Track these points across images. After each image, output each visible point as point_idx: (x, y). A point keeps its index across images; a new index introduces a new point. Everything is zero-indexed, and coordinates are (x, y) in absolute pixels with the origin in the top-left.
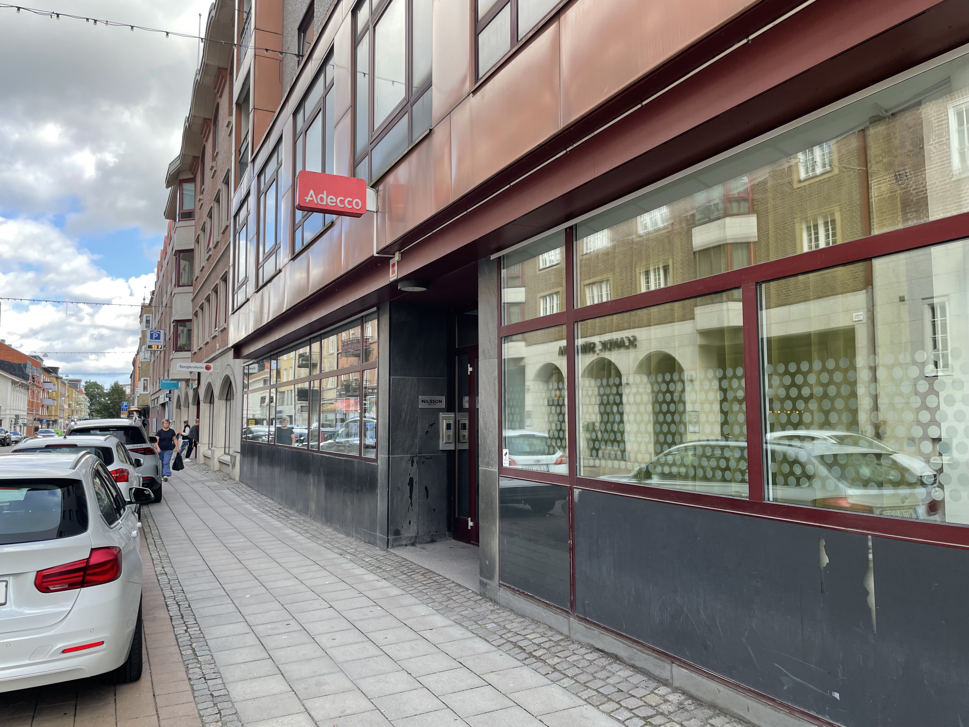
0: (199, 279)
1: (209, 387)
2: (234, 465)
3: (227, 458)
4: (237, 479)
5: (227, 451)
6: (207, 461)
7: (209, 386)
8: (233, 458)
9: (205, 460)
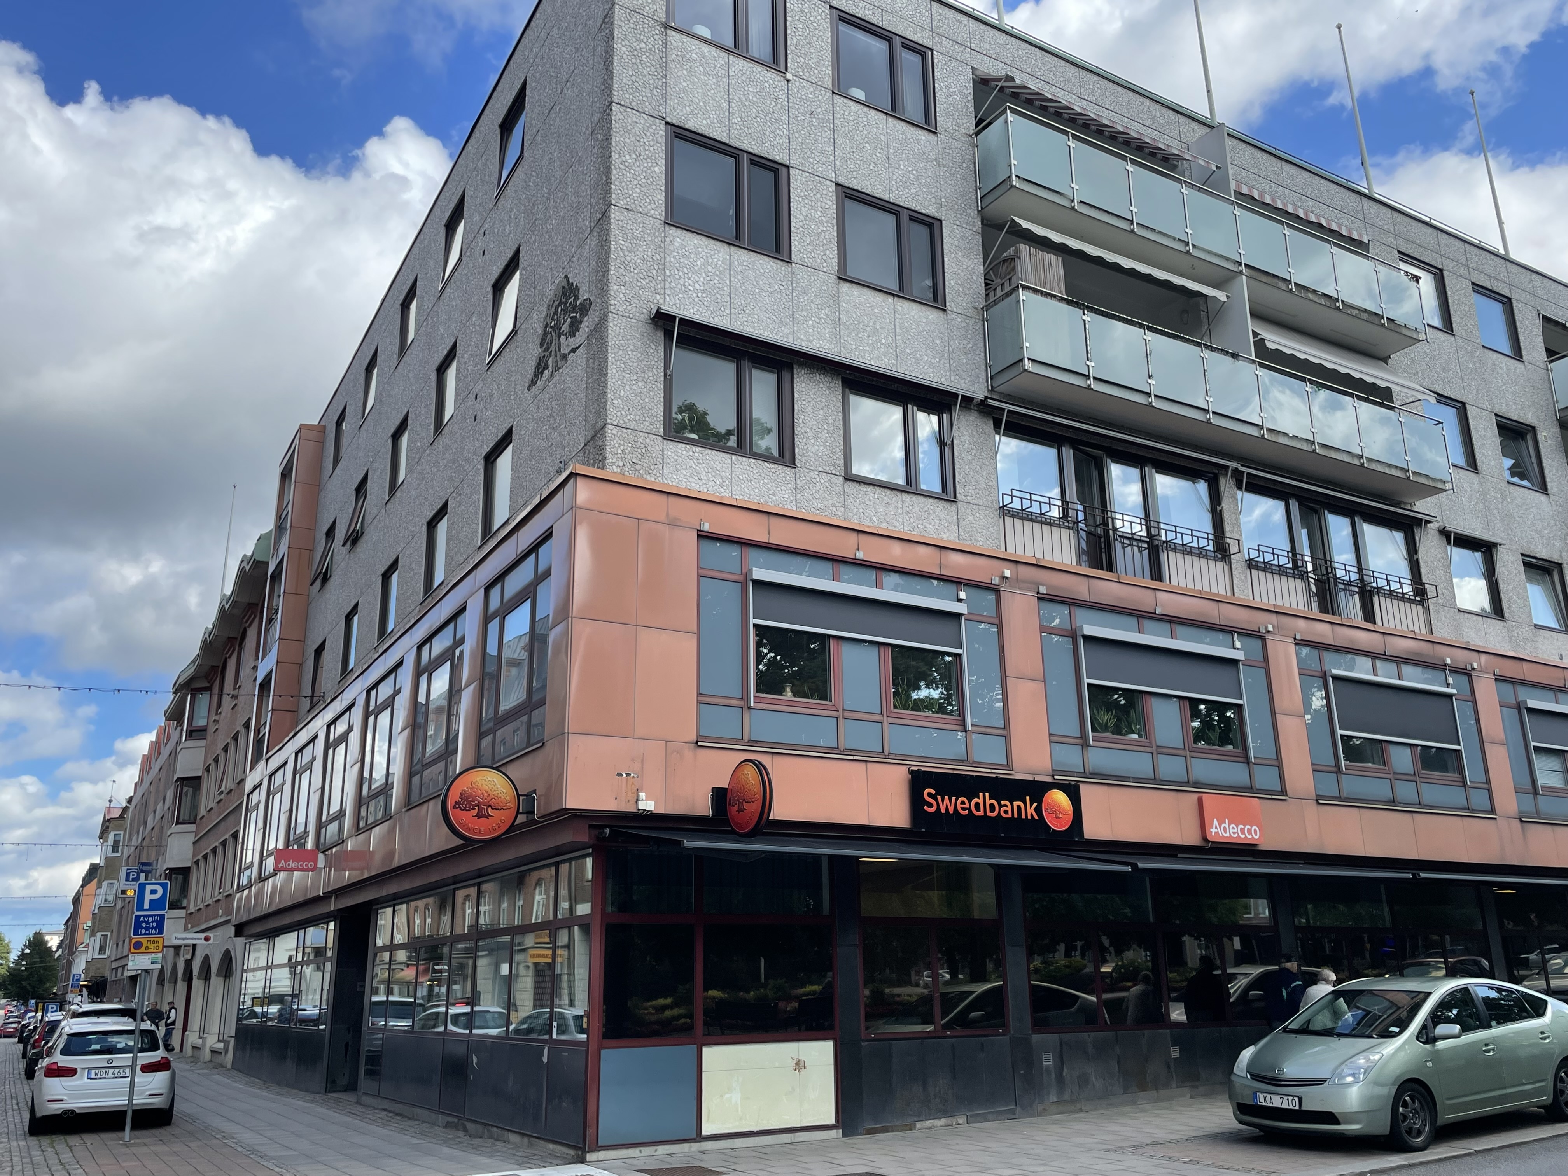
0: (204, 819)
1: (206, 961)
2: (227, 1051)
3: (221, 1045)
4: (229, 1066)
5: (221, 1038)
6: (197, 1052)
7: (207, 957)
8: (226, 1043)
9: (193, 1052)
